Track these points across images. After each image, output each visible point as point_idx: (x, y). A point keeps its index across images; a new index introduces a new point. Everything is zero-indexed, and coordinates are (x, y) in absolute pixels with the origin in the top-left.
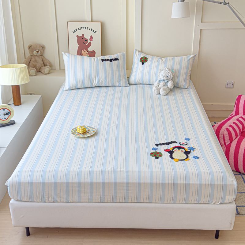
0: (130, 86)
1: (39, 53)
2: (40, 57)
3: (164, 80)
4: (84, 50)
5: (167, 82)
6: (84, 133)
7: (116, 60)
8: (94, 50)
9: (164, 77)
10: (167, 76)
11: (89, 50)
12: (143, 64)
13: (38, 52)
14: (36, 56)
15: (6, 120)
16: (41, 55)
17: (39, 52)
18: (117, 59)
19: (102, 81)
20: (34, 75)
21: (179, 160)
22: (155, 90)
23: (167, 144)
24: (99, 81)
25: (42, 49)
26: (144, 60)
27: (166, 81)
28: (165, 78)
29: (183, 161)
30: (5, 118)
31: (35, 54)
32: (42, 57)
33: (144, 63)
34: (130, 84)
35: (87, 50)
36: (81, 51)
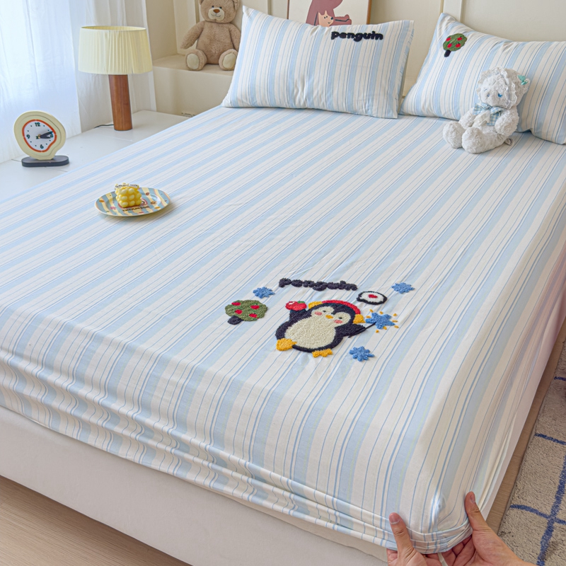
0: (398, 118)
1: (218, 14)
2: (226, 25)
3: (489, 108)
4: (323, 14)
5: (498, 113)
6: (128, 208)
7: (373, 38)
8: (347, 16)
9: (488, 96)
10: (499, 95)
11: (336, 15)
12: (447, 54)
13: (216, 11)
14: (215, 22)
15: (43, 151)
16: (231, 23)
17: (222, 12)
18: (380, 36)
19: (320, 93)
20: (196, 67)
21: (295, 347)
22: (447, 134)
23: (320, 286)
24: (312, 92)
25: (232, 5)
26: (454, 44)
27: (494, 110)
28: (490, 101)
29: (302, 354)
30: (42, 147)
31: (211, 18)
32: (232, 27)
33: (452, 53)
34: (401, 113)
35: (331, 13)
36: (317, 15)
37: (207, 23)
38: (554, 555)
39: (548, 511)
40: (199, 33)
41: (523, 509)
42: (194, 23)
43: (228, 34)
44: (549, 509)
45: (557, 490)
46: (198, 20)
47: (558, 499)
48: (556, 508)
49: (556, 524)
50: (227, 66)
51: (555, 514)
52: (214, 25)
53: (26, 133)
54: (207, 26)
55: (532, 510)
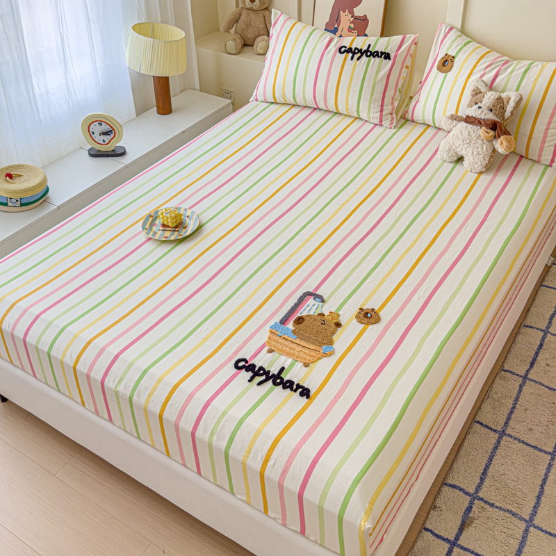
1: (254, 4)
4: (344, 12)
8: (365, 16)
13: (253, 1)
15: (105, 144)
17: (257, 2)
20: (234, 52)
30: (104, 141)
35: (352, 12)
36: (339, 13)
37: (244, 10)
38: (470, 528)
39: (472, 491)
40: (237, 18)
41: (453, 488)
42: (234, 8)
43: (263, 20)
44: (474, 487)
45: (482, 471)
46: (237, 6)
47: (482, 480)
48: (479, 488)
49: (476, 501)
50: (261, 52)
51: (477, 492)
52: (251, 12)
53: (91, 131)
54: (244, 13)
55: (461, 490)
